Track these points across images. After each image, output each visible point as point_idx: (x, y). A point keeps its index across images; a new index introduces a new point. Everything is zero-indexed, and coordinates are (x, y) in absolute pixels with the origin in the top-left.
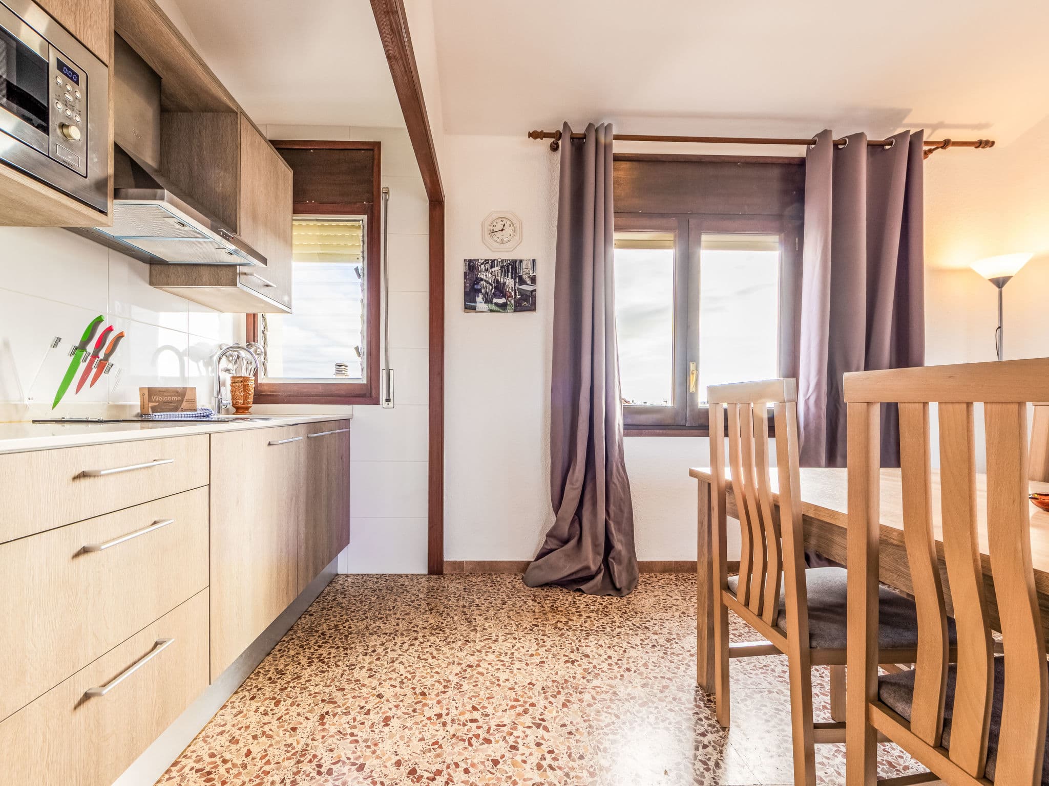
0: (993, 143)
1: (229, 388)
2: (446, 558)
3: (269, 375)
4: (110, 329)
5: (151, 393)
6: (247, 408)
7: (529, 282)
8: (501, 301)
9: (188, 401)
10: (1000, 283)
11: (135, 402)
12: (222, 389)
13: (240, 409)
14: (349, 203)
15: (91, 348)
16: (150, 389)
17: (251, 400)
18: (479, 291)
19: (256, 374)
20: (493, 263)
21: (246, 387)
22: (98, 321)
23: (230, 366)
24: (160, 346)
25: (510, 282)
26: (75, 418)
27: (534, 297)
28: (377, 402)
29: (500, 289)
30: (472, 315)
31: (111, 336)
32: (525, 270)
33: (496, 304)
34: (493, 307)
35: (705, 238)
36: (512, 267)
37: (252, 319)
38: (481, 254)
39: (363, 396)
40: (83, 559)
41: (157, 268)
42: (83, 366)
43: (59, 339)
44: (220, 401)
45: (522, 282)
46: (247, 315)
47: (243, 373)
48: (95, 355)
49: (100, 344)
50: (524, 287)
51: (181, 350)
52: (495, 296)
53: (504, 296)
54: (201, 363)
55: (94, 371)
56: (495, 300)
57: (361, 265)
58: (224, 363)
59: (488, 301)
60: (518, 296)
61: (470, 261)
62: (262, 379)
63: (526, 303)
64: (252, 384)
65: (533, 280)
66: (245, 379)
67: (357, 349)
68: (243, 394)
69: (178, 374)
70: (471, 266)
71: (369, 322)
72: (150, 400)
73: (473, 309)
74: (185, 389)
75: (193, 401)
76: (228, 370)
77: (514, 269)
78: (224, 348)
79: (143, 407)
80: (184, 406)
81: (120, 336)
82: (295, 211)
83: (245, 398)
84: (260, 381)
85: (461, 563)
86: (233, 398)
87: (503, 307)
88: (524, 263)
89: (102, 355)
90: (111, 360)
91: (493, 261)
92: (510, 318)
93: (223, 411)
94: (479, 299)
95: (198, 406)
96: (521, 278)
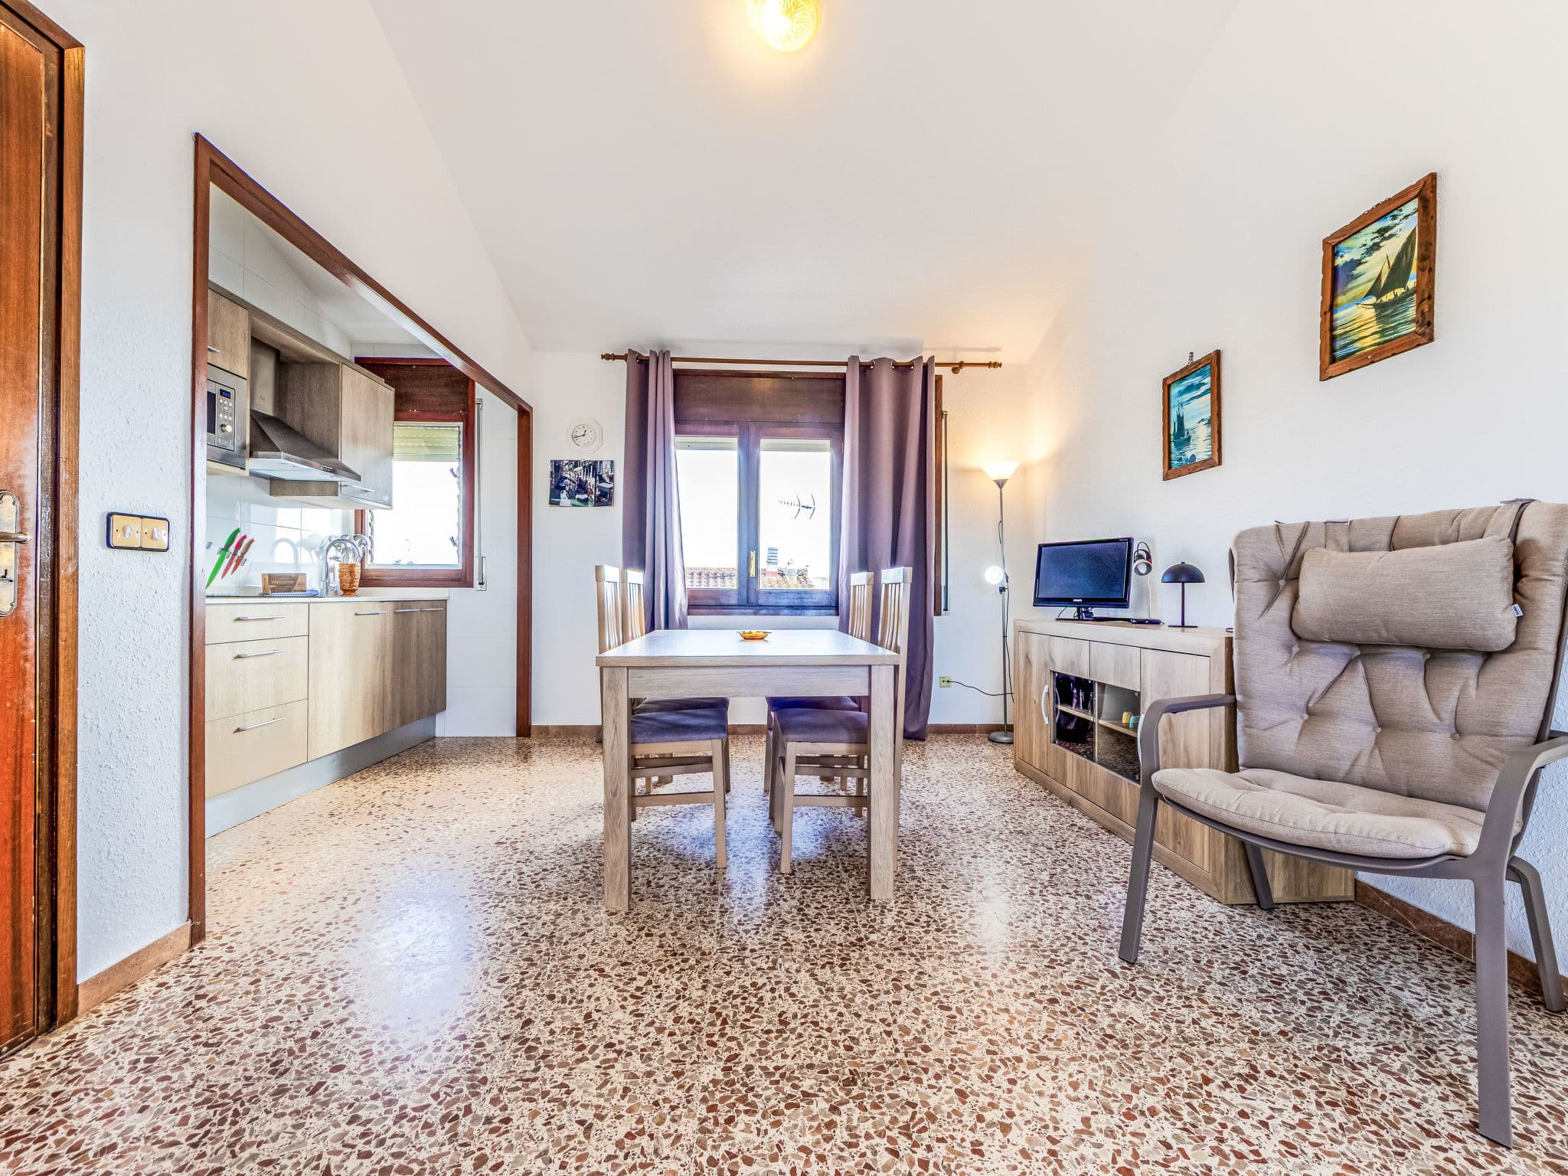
0: (1000, 365)
1: (337, 574)
2: (534, 723)
3: (376, 561)
4: (245, 537)
5: (271, 578)
6: (354, 591)
7: (608, 480)
8: (585, 496)
9: (300, 584)
10: (1000, 484)
11: (259, 584)
12: (331, 575)
13: (348, 591)
14: (447, 412)
15: (232, 549)
16: (270, 575)
17: (357, 584)
18: (564, 488)
19: (362, 562)
20: (576, 464)
21: (352, 572)
22: (237, 531)
23: (339, 555)
24: (278, 538)
25: (591, 481)
26: (220, 594)
27: (611, 494)
28: (471, 585)
29: (582, 487)
30: (556, 508)
31: (246, 542)
32: (605, 470)
33: (579, 499)
34: (576, 502)
35: (763, 442)
36: (593, 467)
37: (360, 515)
38: (566, 455)
39: (459, 580)
40: (238, 660)
41: (275, 483)
42: (226, 561)
43: (211, 543)
44: (327, 584)
45: (602, 480)
46: (356, 511)
47: (351, 561)
48: (235, 554)
49: (238, 547)
50: (603, 485)
51: (295, 542)
52: (578, 492)
53: (586, 493)
54: (313, 552)
55: (234, 564)
56: (577, 496)
57: (457, 465)
58: (333, 552)
59: (571, 496)
60: (598, 493)
61: (556, 462)
62: (368, 565)
63: (604, 498)
64: (358, 570)
65: (612, 479)
66: (352, 566)
67: (452, 539)
68: (349, 578)
69: (292, 561)
70: (557, 466)
71: (465, 515)
72: (270, 584)
73: (558, 504)
74: (297, 575)
75: (304, 584)
76: (336, 558)
77: (595, 469)
78: (333, 539)
79: (264, 588)
80: (296, 588)
81: (252, 541)
82: (396, 419)
83: (352, 582)
84: (366, 567)
85: (547, 727)
86: (341, 582)
87: (585, 501)
88: (604, 464)
89: (239, 554)
90: (245, 557)
91: (576, 462)
92: (591, 510)
93: (331, 593)
94: (564, 495)
95: (308, 588)
96: (600, 477)
